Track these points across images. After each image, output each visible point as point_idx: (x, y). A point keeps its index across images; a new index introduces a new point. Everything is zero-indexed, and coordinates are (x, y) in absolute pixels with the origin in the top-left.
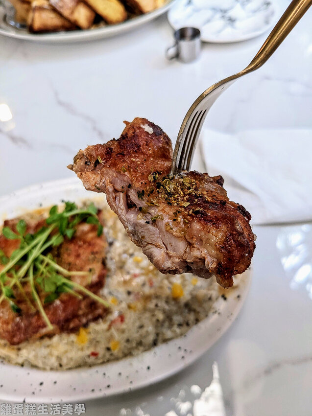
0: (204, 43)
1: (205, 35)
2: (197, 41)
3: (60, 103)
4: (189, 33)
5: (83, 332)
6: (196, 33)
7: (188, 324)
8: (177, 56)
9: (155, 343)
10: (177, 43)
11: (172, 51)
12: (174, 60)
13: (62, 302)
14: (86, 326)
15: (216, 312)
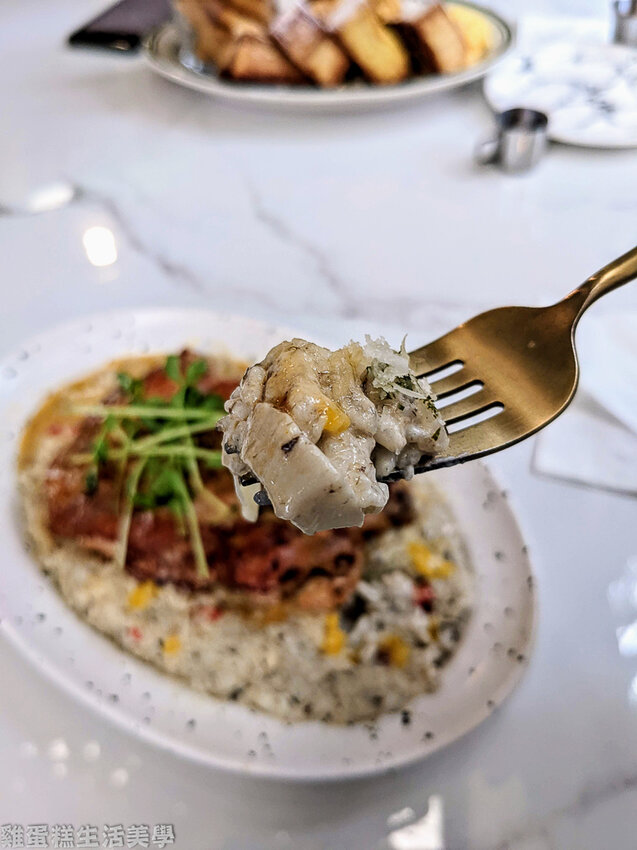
0: (554, 144)
1: (558, 127)
2: (539, 137)
3: (263, 217)
4: (527, 118)
5: (149, 588)
6: (540, 120)
7: (308, 710)
8: (496, 160)
9: (235, 696)
10: (500, 137)
11: (488, 149)
12: (488, 167)
13: (157, 520)
14: (160, 583)
15: (371, 728)
